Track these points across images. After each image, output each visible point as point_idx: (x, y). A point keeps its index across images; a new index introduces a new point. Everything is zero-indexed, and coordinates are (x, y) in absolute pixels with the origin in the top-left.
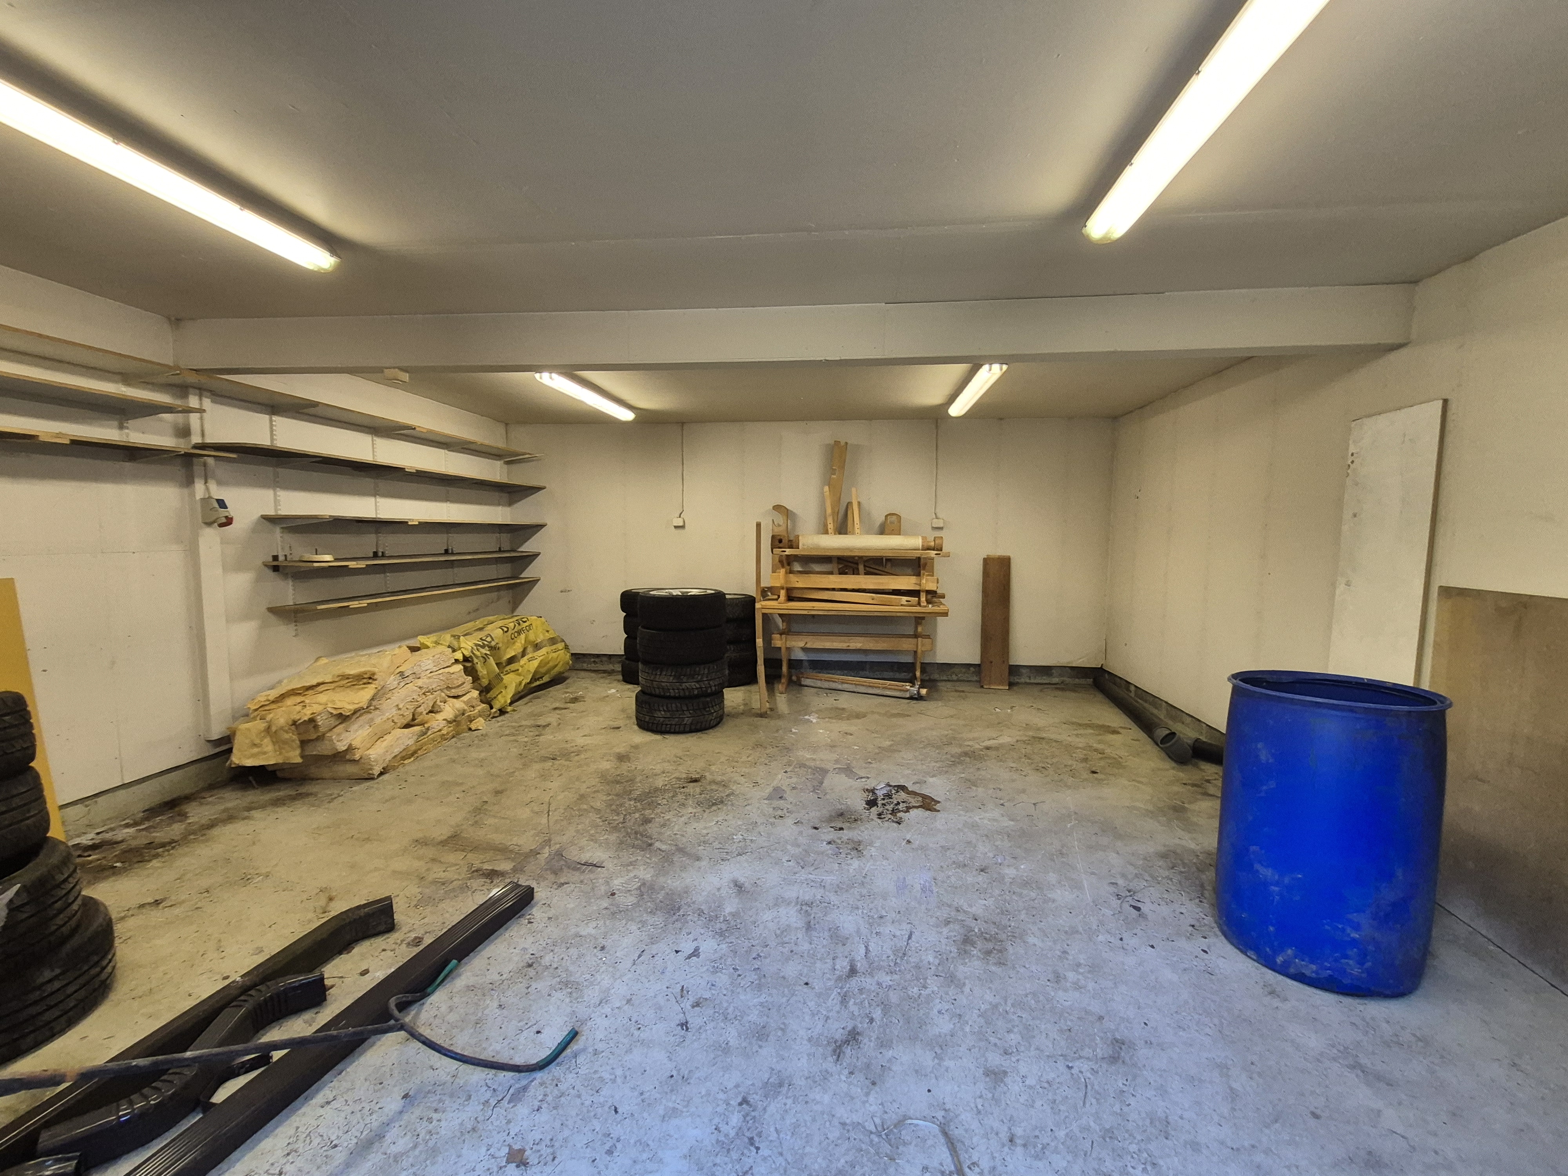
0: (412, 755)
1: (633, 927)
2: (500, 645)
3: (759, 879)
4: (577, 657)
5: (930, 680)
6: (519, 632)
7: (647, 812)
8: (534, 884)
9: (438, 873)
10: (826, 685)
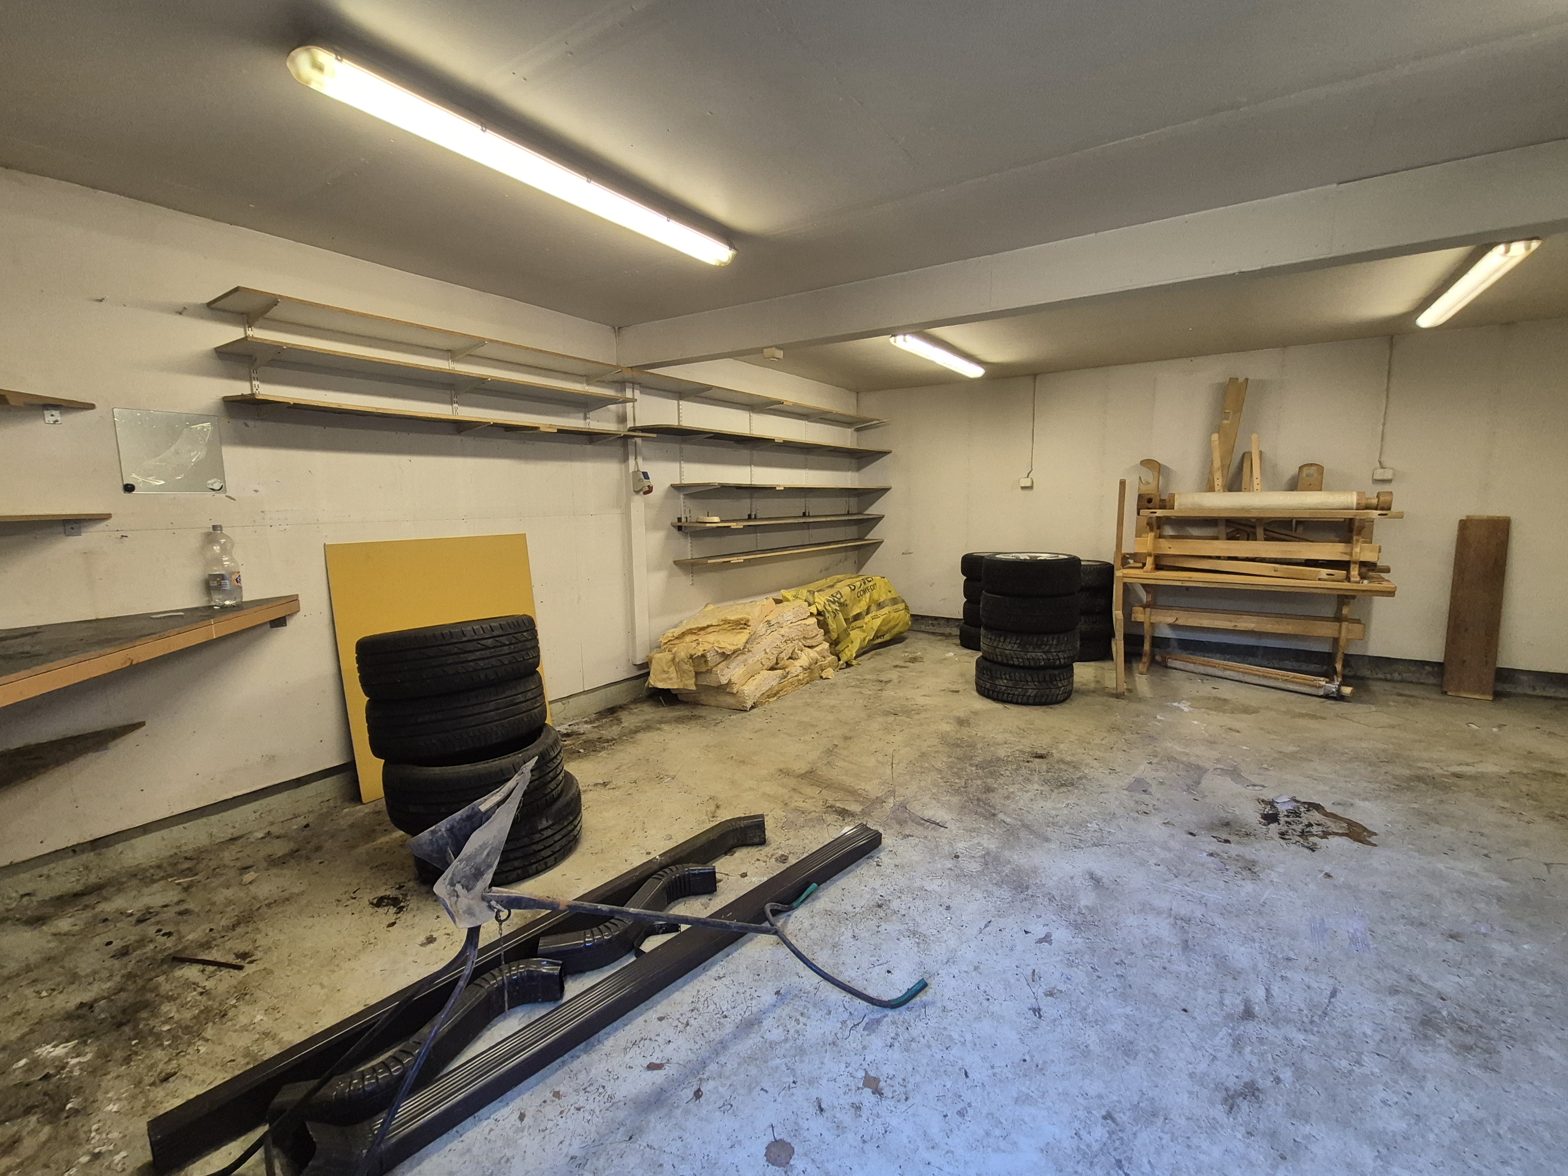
0: (775, 695)
1: (979, 895)
2: (848, 602)
3: (1119, 877)
4: (915, 618)
5: (1355, 677)
6: (864, 591)
7: (989, 780)
8: (881, 831)
9: (798, 802)
10: (1202, 669)
